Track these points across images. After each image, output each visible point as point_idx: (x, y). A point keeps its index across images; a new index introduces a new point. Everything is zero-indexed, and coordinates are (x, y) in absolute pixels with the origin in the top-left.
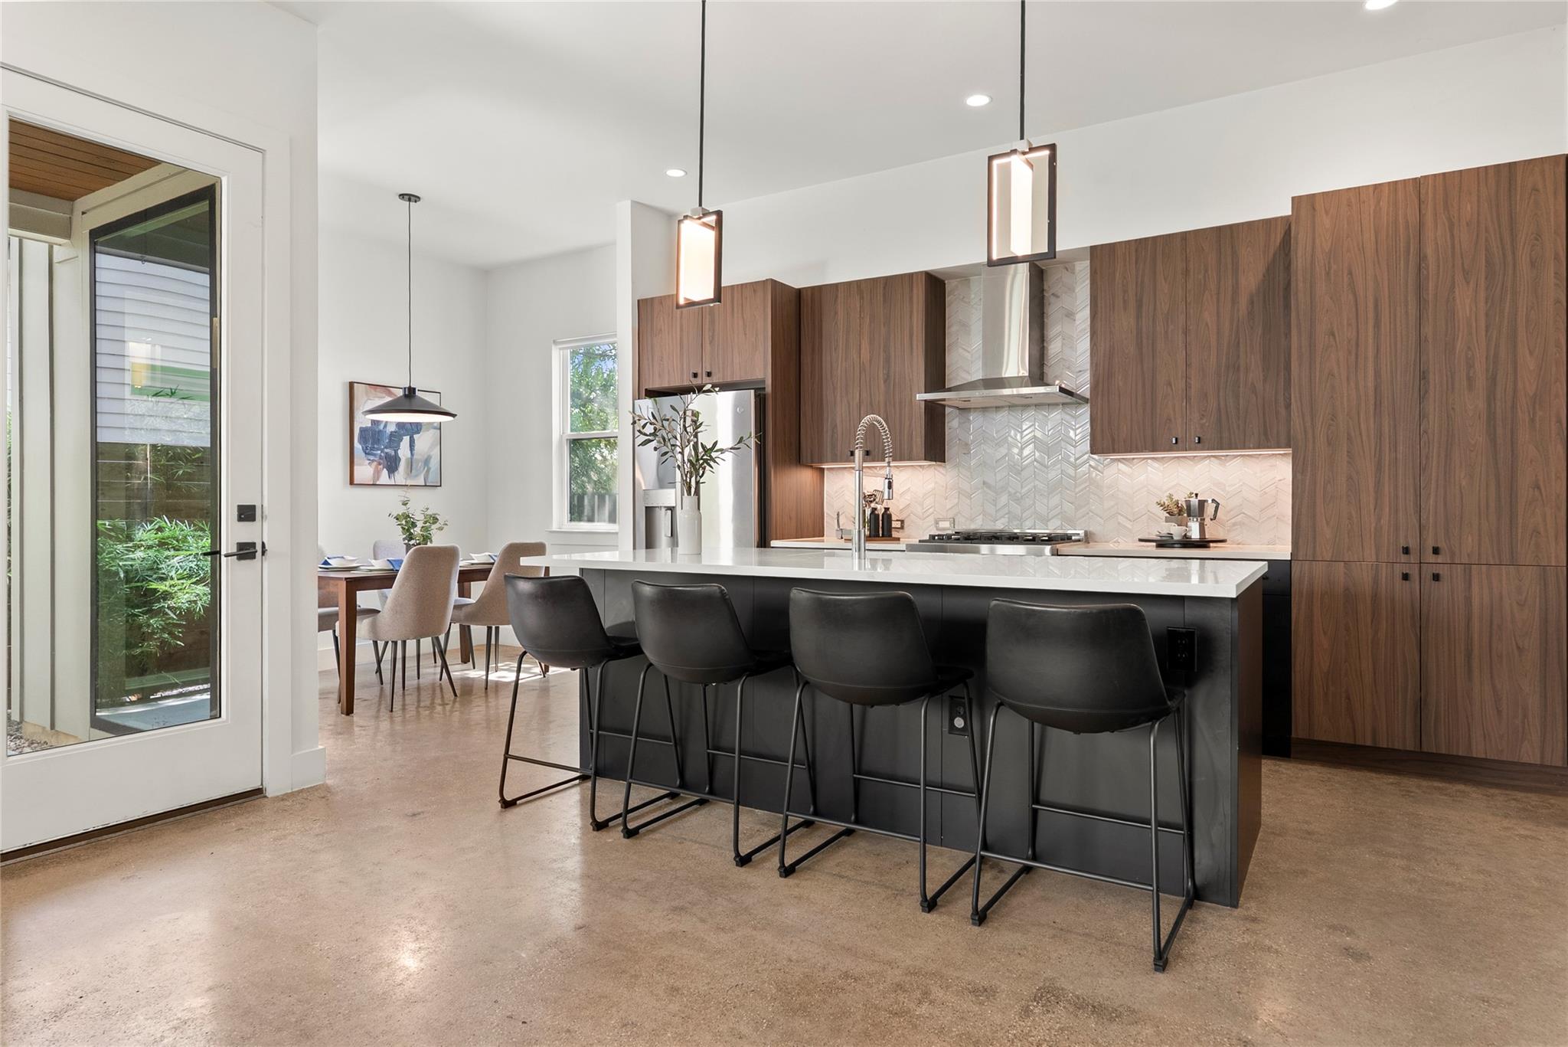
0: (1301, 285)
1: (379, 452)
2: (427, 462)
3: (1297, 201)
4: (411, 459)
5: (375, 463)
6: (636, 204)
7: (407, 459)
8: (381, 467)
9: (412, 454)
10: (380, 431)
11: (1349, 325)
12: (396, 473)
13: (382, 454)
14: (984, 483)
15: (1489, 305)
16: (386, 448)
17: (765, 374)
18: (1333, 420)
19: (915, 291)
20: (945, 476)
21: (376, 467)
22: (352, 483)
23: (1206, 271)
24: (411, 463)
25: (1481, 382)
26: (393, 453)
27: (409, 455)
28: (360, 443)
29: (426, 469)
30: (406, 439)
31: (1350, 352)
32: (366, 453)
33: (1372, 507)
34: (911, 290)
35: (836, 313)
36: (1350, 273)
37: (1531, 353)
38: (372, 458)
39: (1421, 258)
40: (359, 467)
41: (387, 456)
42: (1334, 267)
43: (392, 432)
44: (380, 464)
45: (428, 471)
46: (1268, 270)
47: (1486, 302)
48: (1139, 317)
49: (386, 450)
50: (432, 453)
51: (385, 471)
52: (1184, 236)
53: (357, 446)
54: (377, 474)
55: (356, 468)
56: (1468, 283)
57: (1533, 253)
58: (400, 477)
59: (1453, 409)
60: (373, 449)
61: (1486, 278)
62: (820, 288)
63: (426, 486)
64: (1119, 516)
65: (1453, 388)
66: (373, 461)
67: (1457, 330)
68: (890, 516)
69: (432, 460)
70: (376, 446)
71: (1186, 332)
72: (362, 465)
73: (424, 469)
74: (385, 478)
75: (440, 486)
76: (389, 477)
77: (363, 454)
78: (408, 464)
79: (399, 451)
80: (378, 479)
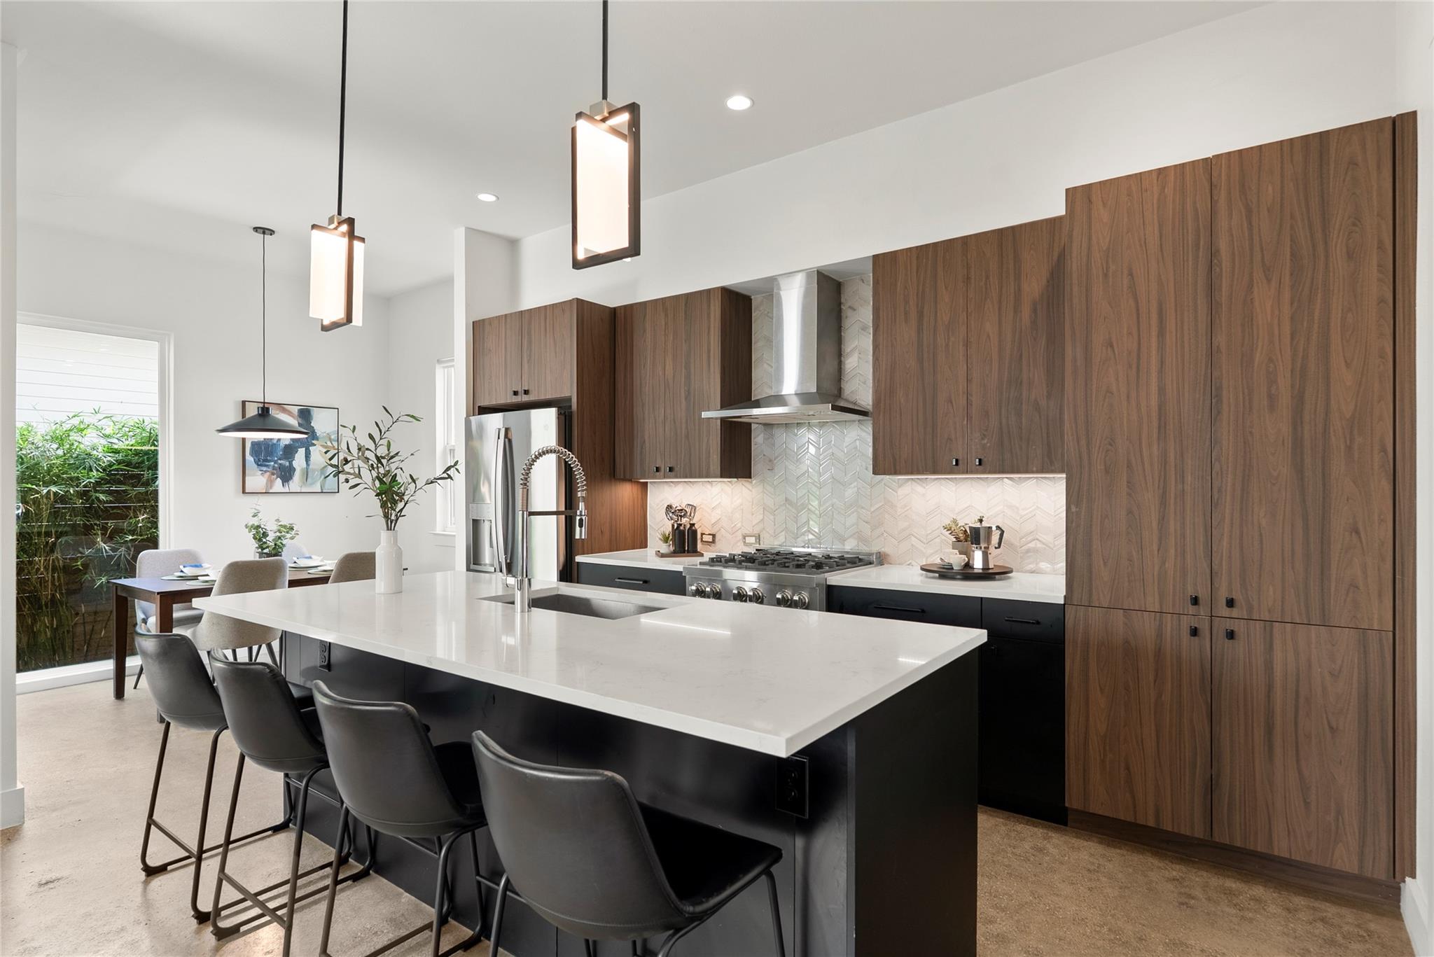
0: (1075, 289)
1: (273, 463)
3: (1071, 194)
4: (307, 469)
5: (268, 473)
6: (470, 232)
7: (302, 469)
8: (275, 476)
9: (308, 464)
11: (1130, 334)
12: (291, 482)
13: (276, 465)
14: (787, 500)
15: (1295, 304)
16: (280, 459)
17: (571, 391)
18: (1111, 445)
19: (712, 308)
20: (751, 491)
21: (269, 477)
22: (244, 492)
23: (987, 277)
24: (306, 474)
25: (1285, 400)
26: (287, 464)
27: (305, 465)
28: (252, 456)
30: (302, 451)
31: (1130, 366)
32: (258, 465)
33: (1155, 547)
34: (709, 306)
35: (645, 331)
36: (1131, 274)
37: (1348, 365)
38: (265, 469)
39: (1213, 253)
40: (250, 478)
41: (281, 467)
42: (1112, 267)
43: (286, 445)
44: (273, 474)
46: (1052, 274)
47: (1292, 304)
48: (920, 330)
49: (280, 462)
51: (279, 481)
52: (965, 240)
53: (249, 458)
54: (270, 483)
55: (247, 478)
56: (1269, 281)
57: (1351, 241)
58: (295, 484)
59: (1251, 432)
61: (1291, 274)
62: (631, 306)
63: (322, 492)
64: (913, 538)
65: (1251, 408)
66: (266, 472)
67: (1255, 338)
68: (695, 532)
70: (269, 458)
71: (967, 344)
72: (254, 475)
73: (321, 477)
74: (278, 485)
75: (338, 492)
76: (283, 485)
77: (256, 466)
78: (304, 474)
79: (294, 462)
80: (271, 487)
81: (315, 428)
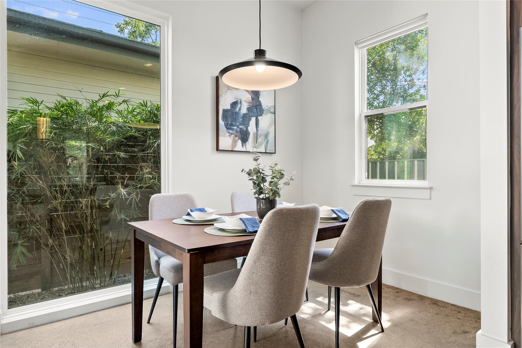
1: (236, 128)
2: (266, 136)
4: (257, 133)
5: (233, 136)
7: (254, 134)
8: (237, 138)
9: (257, 130)
10: (236, 113)
12: (247, 143)
13: (238, 129)
16: (240, 125)
21: (234, 138)
22: (217, 149)
26: (245, 129)
27: (255, 130)
28: (223, 121)
29: (266, 140)
30: (253, 119)
32: (227, 128)
38: (231, 131)
40: (222, 138)
41: (241, 131)
43: (244, 114)
44: (236, 136)
45: (267, 142)
49: (241, 127)
50: (270, 130)
51: (240, 142)
53: (221, 123)
54: (235, 142)
55: (220, 138)
58: (249, 146)
60: (232, 125)
63: (266, 153)
66: (232, 134)
69: (270, 135)
70: (233, 123)
72: (224, 136)
73: (265, 141)
74: (239, 146)
75: (275, 153)
76: (242, 146)
77: (225, 129)
78: (255, 137)
79: (249, 128)
80: (235, 146)
81: (261, 102)
